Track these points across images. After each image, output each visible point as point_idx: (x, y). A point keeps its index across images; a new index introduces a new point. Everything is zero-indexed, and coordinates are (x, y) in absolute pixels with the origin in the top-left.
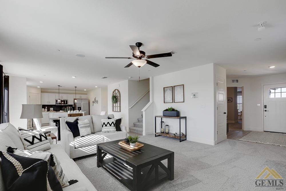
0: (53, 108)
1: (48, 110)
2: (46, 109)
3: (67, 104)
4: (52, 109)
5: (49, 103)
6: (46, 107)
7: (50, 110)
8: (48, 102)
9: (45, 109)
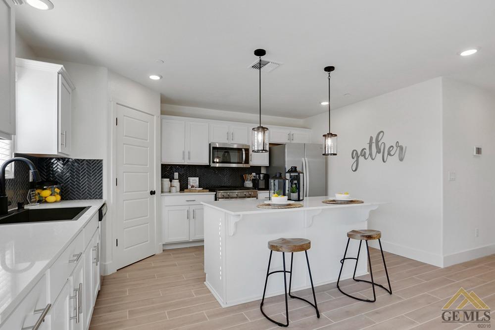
0: (197, 179)
1: (184, 187)
2: (176, 183)
3: (247, 161)
4: (194, 181)
5: (187, 156)
6: (176, 175)
7: (187, 188)
8: (184, 153)
9: (171, 181)
